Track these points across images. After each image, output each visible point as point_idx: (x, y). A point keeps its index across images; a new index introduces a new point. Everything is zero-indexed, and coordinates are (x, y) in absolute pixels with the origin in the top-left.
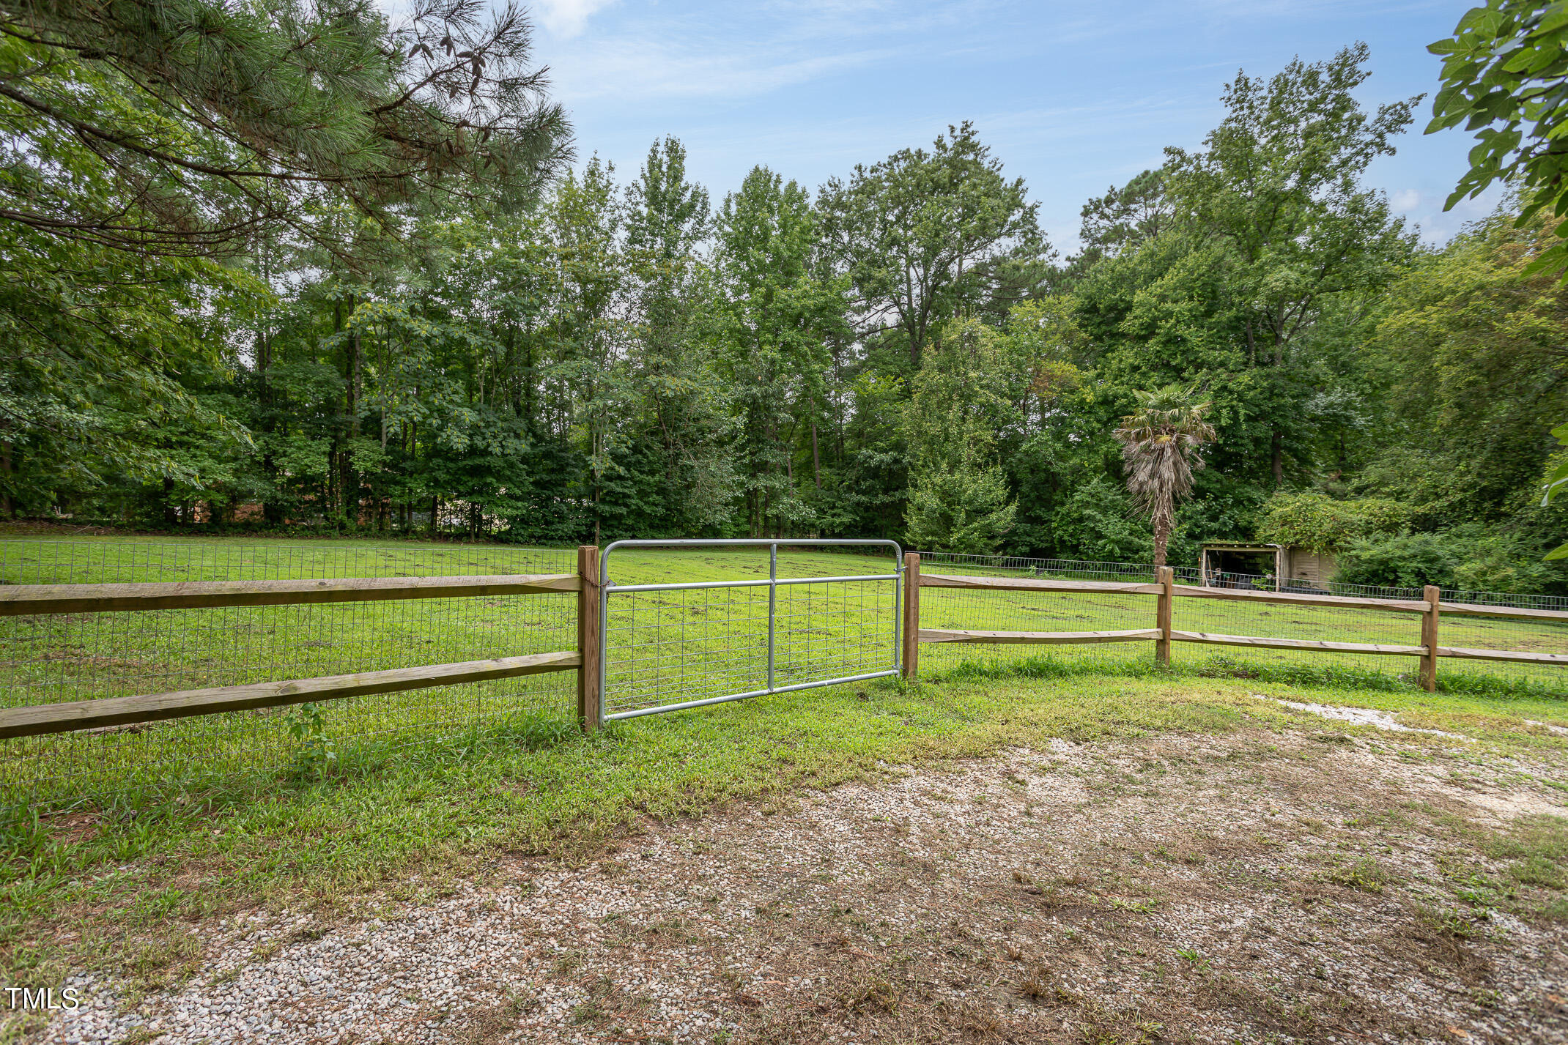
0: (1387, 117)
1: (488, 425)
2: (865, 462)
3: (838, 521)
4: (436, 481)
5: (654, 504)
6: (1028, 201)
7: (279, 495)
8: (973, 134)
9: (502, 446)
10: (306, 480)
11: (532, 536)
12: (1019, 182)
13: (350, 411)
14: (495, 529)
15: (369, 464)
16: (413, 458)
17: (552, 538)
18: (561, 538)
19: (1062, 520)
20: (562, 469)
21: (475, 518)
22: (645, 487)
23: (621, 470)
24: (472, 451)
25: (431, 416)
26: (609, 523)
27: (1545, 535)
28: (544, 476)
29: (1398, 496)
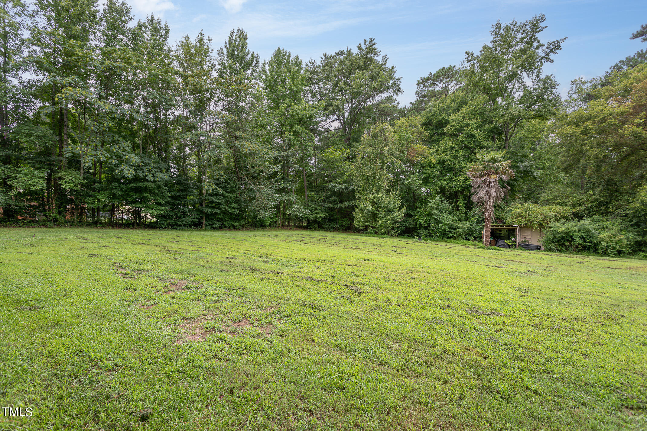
0: (551, 46)
1: (146, 164)
2: (332, 188)
3: (319, 216)
4: (114, 195)
5: (233, 208)
6: (396, 76)
7: (12, 202)
8: (374, 44)
9: (154, 176)
10: (33, 194)
11: (169, 224)
12: (393, 68)
13: (60, 155)
14: (148, 221)
15: (72, 185)
16: (100, 182)
17: (180, 225)
18: (185, 226)
19: (420, 215)
20: (185, 190)
21: (136, 214)
22: (229, 200)
23: (220, 191)
24: (136, 179)
25: (111, 158)
26: (210, 217)
27: (631, 221)
28: (176, 193)
29: (562, 204)
